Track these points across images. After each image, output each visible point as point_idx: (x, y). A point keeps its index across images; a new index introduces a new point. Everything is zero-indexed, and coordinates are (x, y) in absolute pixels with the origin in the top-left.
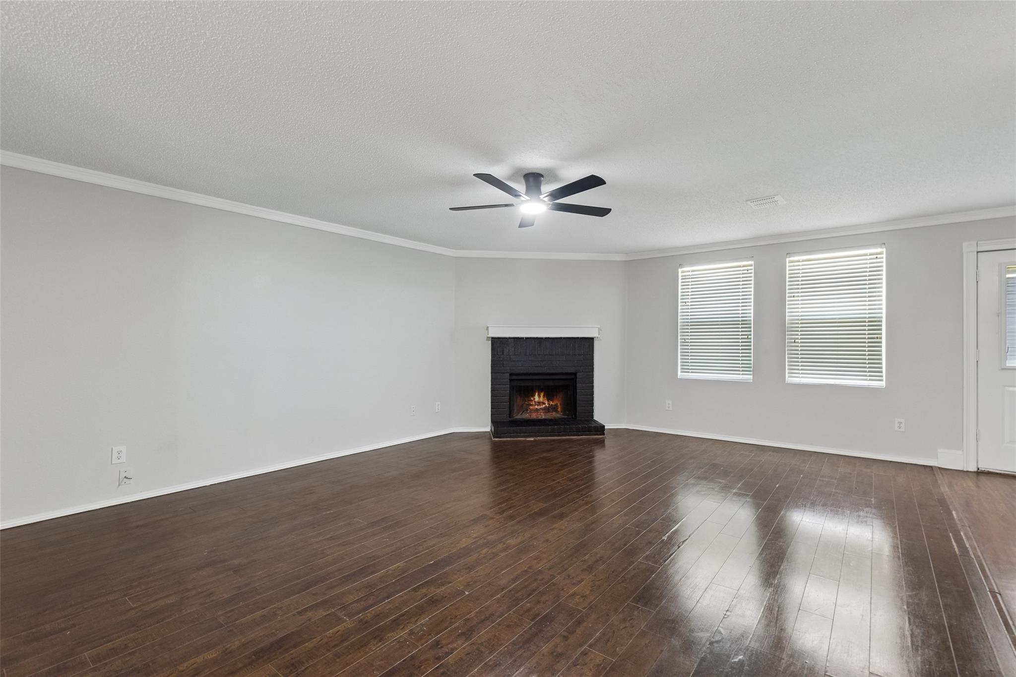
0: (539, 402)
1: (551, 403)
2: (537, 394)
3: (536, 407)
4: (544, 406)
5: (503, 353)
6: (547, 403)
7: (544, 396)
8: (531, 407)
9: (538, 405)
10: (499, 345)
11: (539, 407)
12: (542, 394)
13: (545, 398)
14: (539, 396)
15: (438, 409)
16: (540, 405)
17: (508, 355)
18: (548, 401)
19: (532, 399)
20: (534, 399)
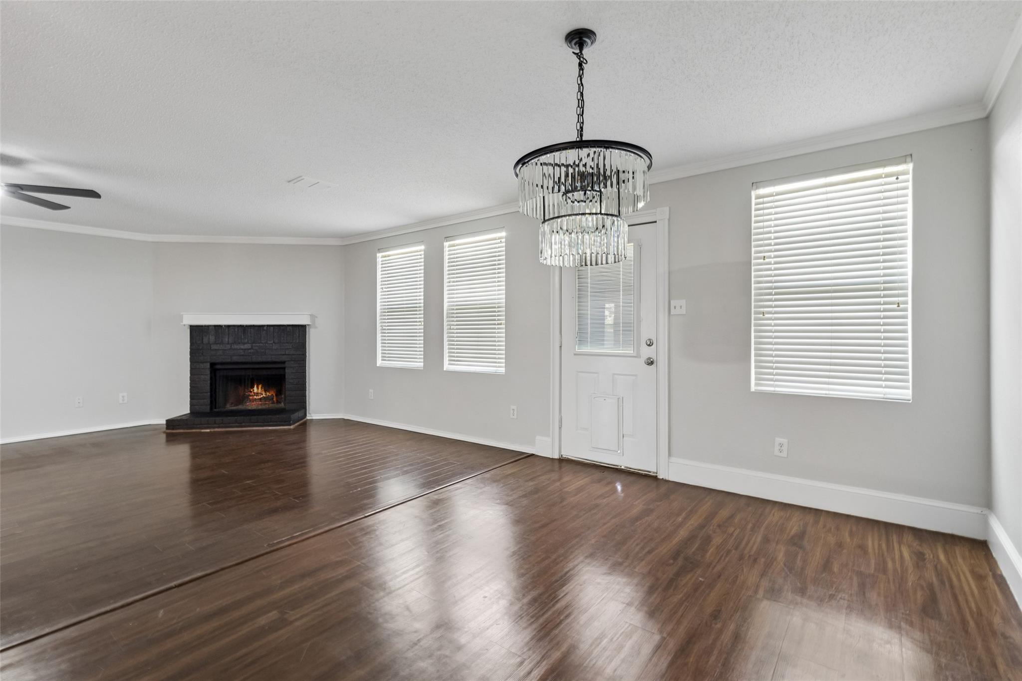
0: (257, 393)
1: (268, 394)
2: (255, 386)
3: (255, 397)
4: (262, 396)
5: (202, 341)
6: (264, 394)
7: (262, 388)
8: (251, 397)
9: (256, 396)
10: (197, 332)
11: (257, 397)
12: (260, 386)
13: (263, 390)
14: (258, 388)
15: (123, 400)
16: (258, 396)
17: (209, 343)
18: (265, 392)
19: (252, 390)
20: (253, 390)
